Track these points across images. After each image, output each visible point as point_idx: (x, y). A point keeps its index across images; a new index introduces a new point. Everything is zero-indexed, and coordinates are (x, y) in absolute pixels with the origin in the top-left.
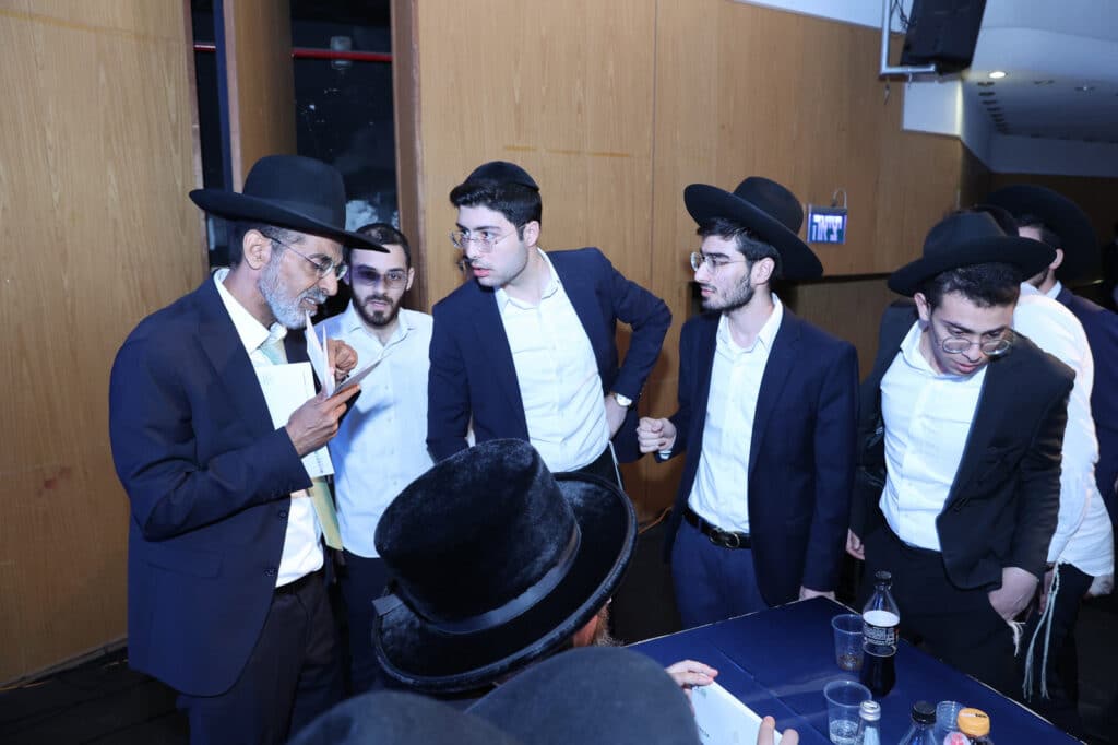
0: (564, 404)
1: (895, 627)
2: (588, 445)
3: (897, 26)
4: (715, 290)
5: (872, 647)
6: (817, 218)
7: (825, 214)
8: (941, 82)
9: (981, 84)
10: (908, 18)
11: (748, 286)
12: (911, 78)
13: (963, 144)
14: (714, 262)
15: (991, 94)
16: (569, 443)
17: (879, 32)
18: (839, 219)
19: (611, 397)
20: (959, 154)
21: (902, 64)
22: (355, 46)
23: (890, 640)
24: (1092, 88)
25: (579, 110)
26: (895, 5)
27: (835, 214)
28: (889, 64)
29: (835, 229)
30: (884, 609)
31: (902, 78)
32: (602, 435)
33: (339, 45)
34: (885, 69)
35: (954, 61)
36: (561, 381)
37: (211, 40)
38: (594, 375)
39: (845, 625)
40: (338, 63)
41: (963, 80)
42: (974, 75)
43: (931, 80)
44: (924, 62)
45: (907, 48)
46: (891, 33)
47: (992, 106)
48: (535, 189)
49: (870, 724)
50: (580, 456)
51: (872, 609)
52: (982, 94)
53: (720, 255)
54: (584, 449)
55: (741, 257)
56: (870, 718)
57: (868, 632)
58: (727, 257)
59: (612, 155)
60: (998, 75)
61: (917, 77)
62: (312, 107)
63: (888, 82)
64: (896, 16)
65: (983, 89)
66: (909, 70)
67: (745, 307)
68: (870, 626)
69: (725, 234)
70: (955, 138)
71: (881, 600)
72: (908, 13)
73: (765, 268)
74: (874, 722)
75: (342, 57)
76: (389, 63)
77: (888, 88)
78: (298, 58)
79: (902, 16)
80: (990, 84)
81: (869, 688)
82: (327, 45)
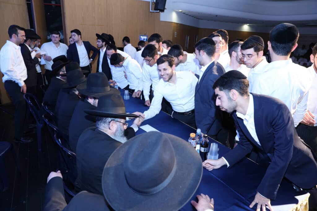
6: (141, 37)
7: (143, 36)
10: (155, 2)
13: (177, 23)
18: (146, 37)
27: (145, 36)
28: (152, 10)
29: (145, 39)
33: (53, 2)
37: (30, 1)
44: (157, 10)
45: (155, 7)
46: (152, 2)
47: (189, 15)
48: (80, 32)
52: (183, 13)
59: (100, 26)
60: (180, 11)
62: (49, 14)
66: (155, 11)
70: (172, 22)
75: (54, 5)
78: (44, 5)
82: (51, 3)
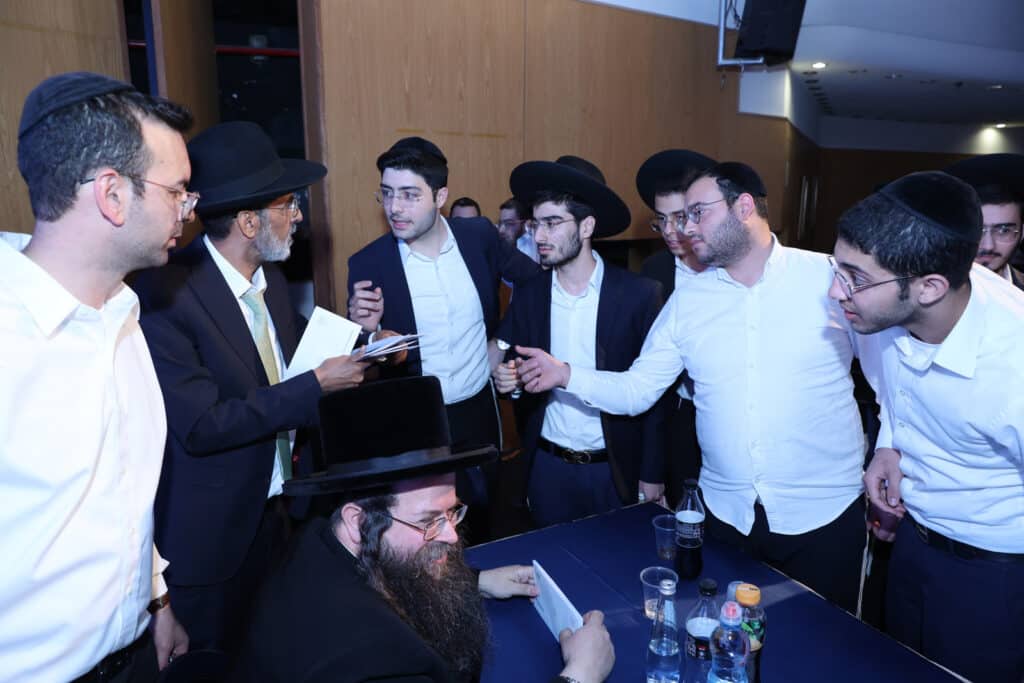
0: (454, 345)
1: (701, 524)
2: (471, 381)
3: (732, 24)
4: (552, 247)
5: (683, 541)
8: (769, 71)
9: (806, 73)
10: (741, 18)
11: (578, 240)
12: (743, 69)
13: (791, 125)
14: (550, 224)
15: (815, 81)
16: (456, 377)
17: (716, 29)
19: (493, 342)
20: (788, 133)
21: (736, 56)
22: (270, 44)
23: (696, 534)
24: (900, 76)
25: (461, 97)
26: (730, 7)
28: (725, 56)
30: (693, 509)
31: (736, 68)
32: (484, 371)
33: (256, 43)
34: (721, 61)
35: (779, 54)
36: (452, 324)
38: (479, 321)
39: (663, 523)
40: (255, 58)
41: (789, 68)
42: (799, 65)
43: (761, 70)
44: (755, 56)
45: (740, 43)
46: (727, 30)
47: (817, 92)
48: (444, 161)
49: (668, 598)
50: (465, 389)
51: (682, 509)
52: (808, 82)
53: (554, 217)
54: (467, 384)
55: (570, 217)
56: (667, 593)
57: (679, 528)
58: (560, 218)
59: (489, 136)
60: (819, 66)
61: (749, 68)
62: (235, 96)
63: (724, 72)
64: (731, 16)
65: (810, 78)
66: (742, 62)
67: (575, 260)
68: (681, 523)
69: (557, 200)
70: (785, 119)
71: (690, 501)
72: (740, 13)
73: (588, 225)
74: (670, 596)
75: (259, 53)
76: (297, 57)
77: (724, 77)
78: (220, 54)
79: (736, 16)
80: (815, 73)
81: (677, 572)
82: (247, 43)
